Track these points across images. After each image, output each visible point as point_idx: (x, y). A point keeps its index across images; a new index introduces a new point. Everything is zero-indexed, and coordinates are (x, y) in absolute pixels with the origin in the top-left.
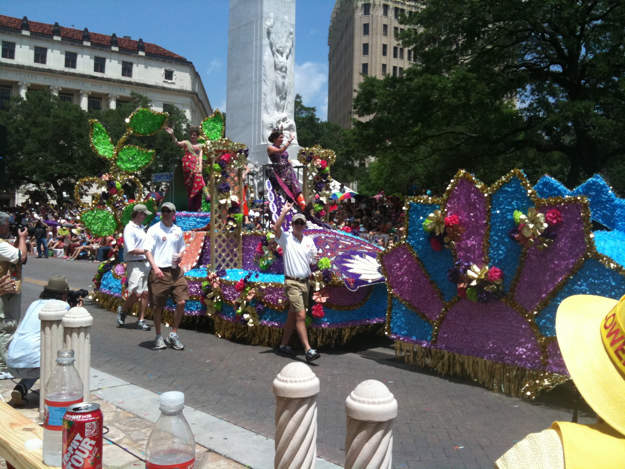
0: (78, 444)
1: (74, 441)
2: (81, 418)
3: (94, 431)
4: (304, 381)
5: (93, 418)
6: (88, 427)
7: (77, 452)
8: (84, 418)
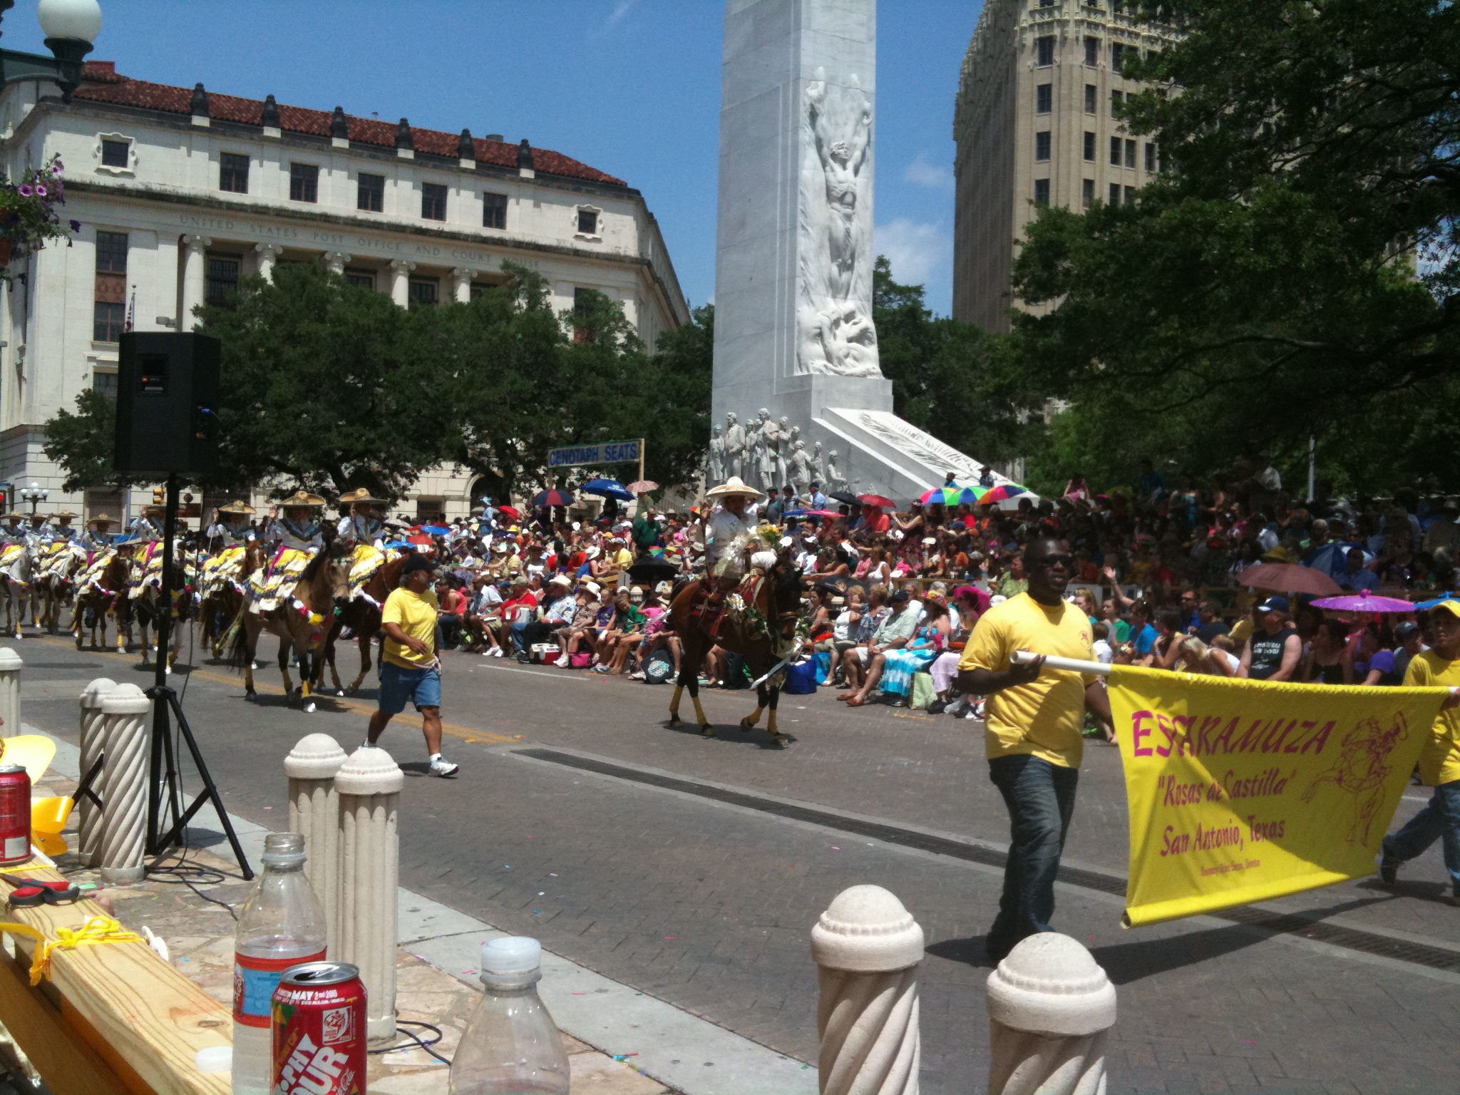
0: (305, 1060)
1: (296, 1054)
2: (313, 999)
3: (343, 1030)
4: (886, 931)
5: (342, 1000)
6: (329, 1019)
7: (303, 1080)
8: (321, 999)
